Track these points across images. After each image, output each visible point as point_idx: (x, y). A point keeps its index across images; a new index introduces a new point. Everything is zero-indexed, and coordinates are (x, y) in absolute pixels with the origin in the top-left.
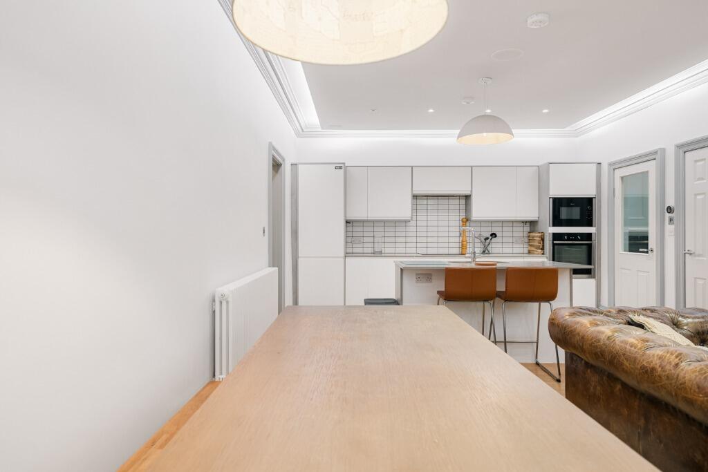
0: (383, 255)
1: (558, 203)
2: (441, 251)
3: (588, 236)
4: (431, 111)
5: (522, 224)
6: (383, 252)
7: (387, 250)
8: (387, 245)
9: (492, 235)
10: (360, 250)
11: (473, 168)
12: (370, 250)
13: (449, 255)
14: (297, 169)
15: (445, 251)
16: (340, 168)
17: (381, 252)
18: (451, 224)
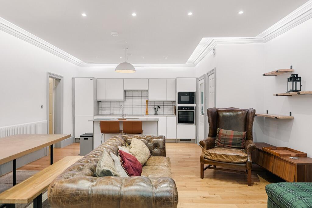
0: (114, 115)
1: (181, 94)
2: (138, 114)
3: (192, 108)
4: (121, 58)
5: (172, 103)
6: (114, 113)
7: (116, 113)
8: (116, 111)
9: (158, 107)
10: (105, 113)
11: (149, 79)
12: (109, 113)
13: (141, 115)
14: (75, 80)
15: (140, 114)
16: (92, 80)
17: (113, 114)
18: (142, 102)
